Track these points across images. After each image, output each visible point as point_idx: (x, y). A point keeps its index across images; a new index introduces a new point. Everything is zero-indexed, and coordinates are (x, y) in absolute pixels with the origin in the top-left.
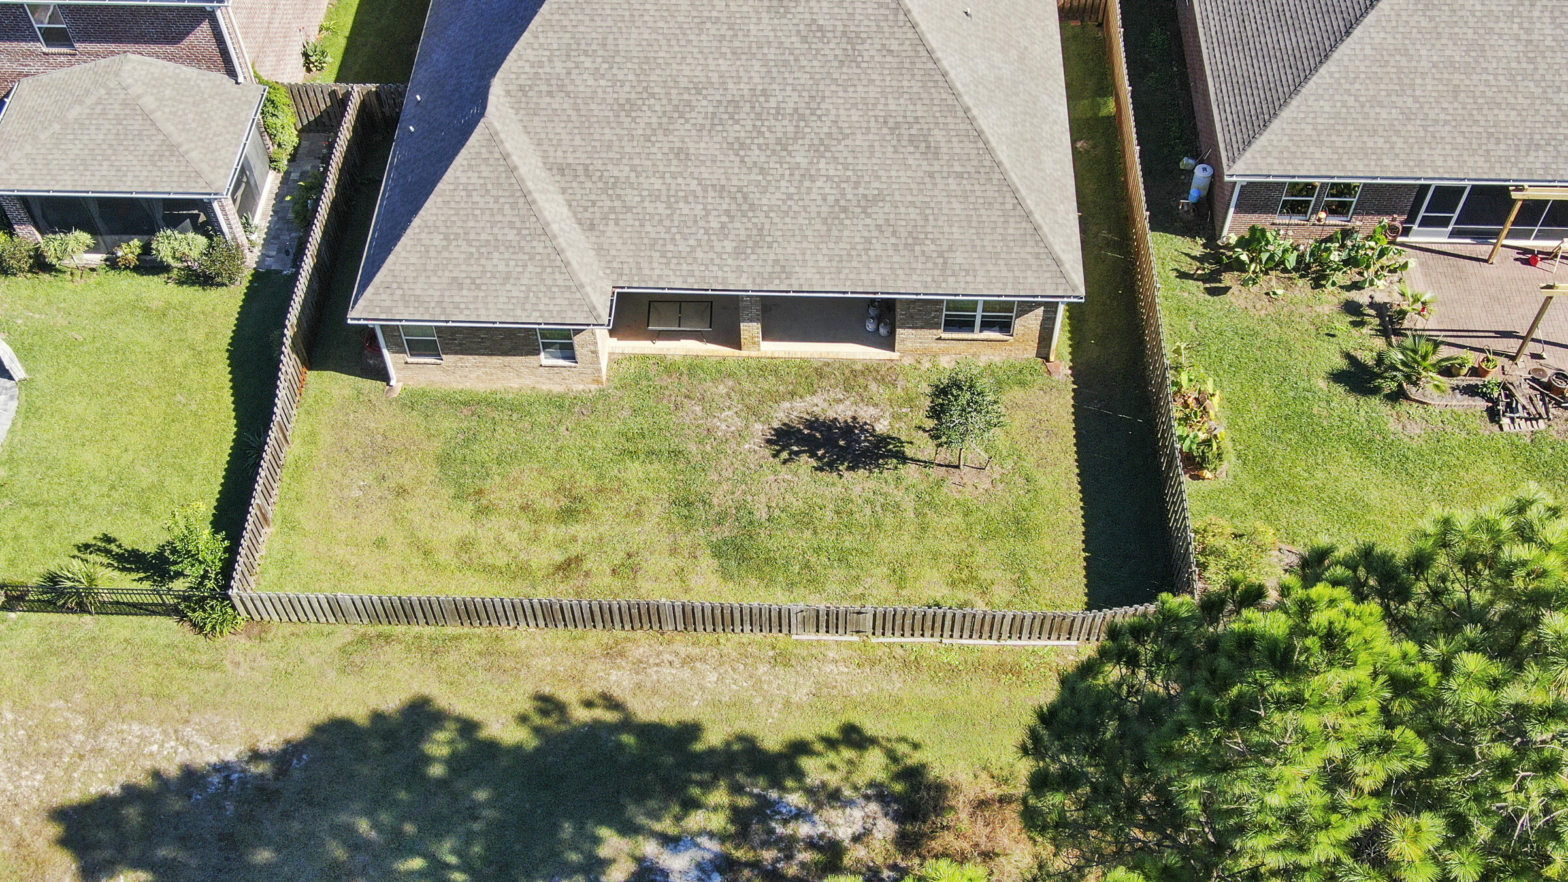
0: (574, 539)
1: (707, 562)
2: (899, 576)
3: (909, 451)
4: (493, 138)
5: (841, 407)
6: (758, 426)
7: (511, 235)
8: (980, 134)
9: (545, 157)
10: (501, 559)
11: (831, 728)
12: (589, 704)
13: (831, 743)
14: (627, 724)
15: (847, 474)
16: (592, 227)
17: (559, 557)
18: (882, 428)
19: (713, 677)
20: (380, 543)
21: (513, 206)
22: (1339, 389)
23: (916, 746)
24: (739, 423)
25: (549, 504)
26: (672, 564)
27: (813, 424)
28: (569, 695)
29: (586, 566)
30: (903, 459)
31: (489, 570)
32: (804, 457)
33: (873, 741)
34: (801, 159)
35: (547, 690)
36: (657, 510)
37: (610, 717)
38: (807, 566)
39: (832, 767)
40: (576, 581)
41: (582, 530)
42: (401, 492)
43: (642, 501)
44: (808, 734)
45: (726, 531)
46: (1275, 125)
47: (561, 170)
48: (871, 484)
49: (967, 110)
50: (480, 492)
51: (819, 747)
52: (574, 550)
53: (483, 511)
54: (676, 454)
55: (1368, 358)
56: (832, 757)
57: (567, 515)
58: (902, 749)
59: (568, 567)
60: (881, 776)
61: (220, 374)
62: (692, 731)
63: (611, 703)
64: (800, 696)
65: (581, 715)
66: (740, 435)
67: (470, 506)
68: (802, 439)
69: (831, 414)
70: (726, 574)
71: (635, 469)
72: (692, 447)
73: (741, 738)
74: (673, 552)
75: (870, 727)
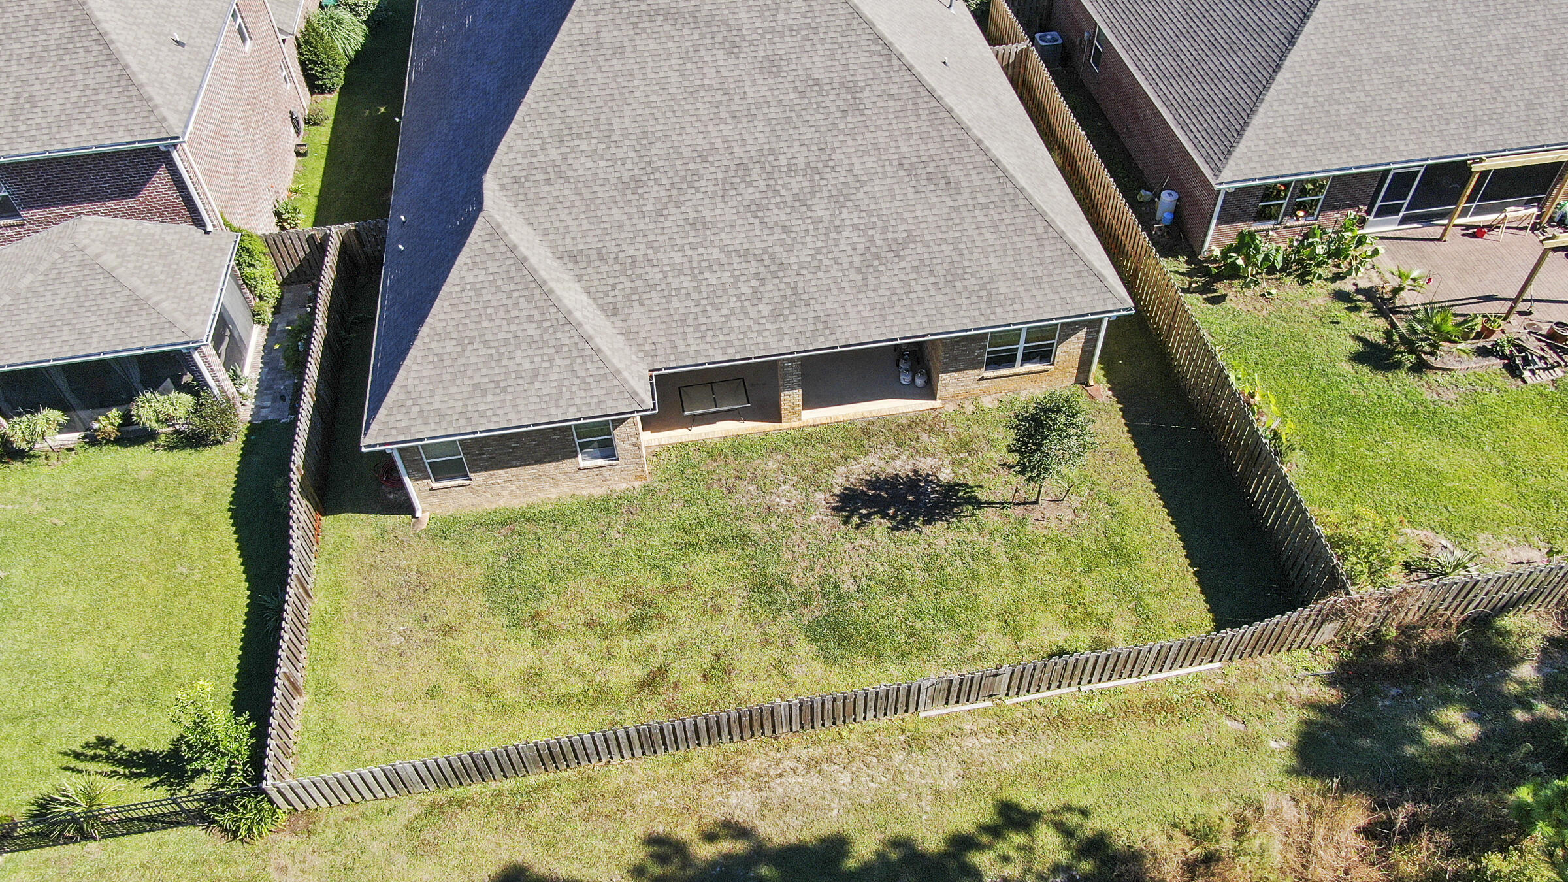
0: (652, 649)
1: (804, 648)
2: (1011, 625)
3: (981, 495)
4: (496, 232)
5: (898, 463)
6: (819, 496)
7: (532, 330)
8: (996, 164)
9: (553, 246)
10: (575, 686)
11: (985, 813)
12: (710, 837)
13: (995, 831)
14: (761, 853)
15: (925, 529)
16: (616, 311)
17: (640, 673)
18: (945, 476)
19: (846, 778)
20: (434, 692)
21: (530, 299)
22: (1364, 369)
23: (1085, 813)
24: (797, 496)
25: (617, 615)
26: (767, 657)
27: (876, 483)
28: (686, 831)
29: (673, 676)
30: (978, 504)
31: (564, 701)
32: (876, 519)
33: (1036, 816)
34: (822, 211)
35: (660, 830)
36: (736, 601)
37: (739, 847)
38: (913, 634)
39: (1006, 859)
40: (667, 695)
41: (659, 638)
42: (448, 630)
43: (717, 594)
44: (967, 826)
45: (817, 611)
46: (1249, 132)
47: (573, 258)
48: (953, 535)
49: (979, 143)
50: (537, 615)
51: (985, 839)
52: (656, 661)
53: (544, 636)
54: (741, 538)
55: (1377, 338)
56: (1003, 847)
57: (639, 624)
58: (1075, 819)
59: (653, 681)
60: (1063, 857)
61: (225, 536)
62: (836, 846)
63: (739, 831)
64: (949, 781)
65: (705, 852)
66: (804, 509)
67: (528, 633)
68: (869, 502)
69: (890, 471)
70: (828, 659)
71: (701, 563)
72: (756, 528)
73: (898, 843)
74: (765, 644)
75: (1028, 798)
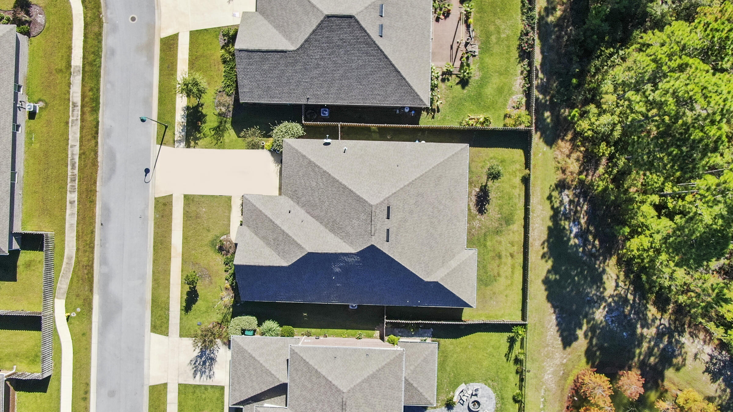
0: (506, 255)
1: (511, 227)
2: (514, 187)
3: (484, 184)
4: (442, 279)
5: (473, 199)
6: (478, 217)
7: (460, 273)
8: (437, 165)
9: (441, 267)
10: (510, 270)
11: (548, 202)
12: (543, 248)
13: (551, 202)
14: (548, 240)
15: (490, 197)
16: (454, 255)
17: (510, 258)
18: (478, 190)
19: (537, 225)
20: (506, 296)
21: (455, 273)
23: (551, 186)
24: (477, 221)
25: (497, 262)
26: (511, 234)
27: (477, 205)
28: (541, 253)
29: (512, 252)
30: (486, 185)
31: (513, 272)
32: (486, 207)
33: (550, 194)
35: (540, 258)
36: (499, 238)
37: (546, 244)
38: (512, 206)
39: (556, 202)
40: (515, 254)
41: (503, 254)
42: (494, 293)
43: (497, 241)
44: (550, 206)
45: (504, 223)
46: (419, 93)
47: (443, 263)
48: (492, 193)
49: (433, 168)
50: (494, 276)
51: (552, 204)
52: (508, 255)
53: (499, 275)
54: (485, 235)
56: (554, 202)
57: (500, 257)
58: (552, 188)
59: (512, 256)
60: (557, 192)
61: (463, 339)
62: (549, 228)
63: (543, 243)
64: (540, 207)
65: (546, 250)
66: (480, 220)
67: (498, 278)
68: (481, 207)
69: (474, 201)
70: (514, 223)
71: (489, 243)
72: (483, 231)
73: (550, 219)
74: (509, 234)
75: (547, 194)
